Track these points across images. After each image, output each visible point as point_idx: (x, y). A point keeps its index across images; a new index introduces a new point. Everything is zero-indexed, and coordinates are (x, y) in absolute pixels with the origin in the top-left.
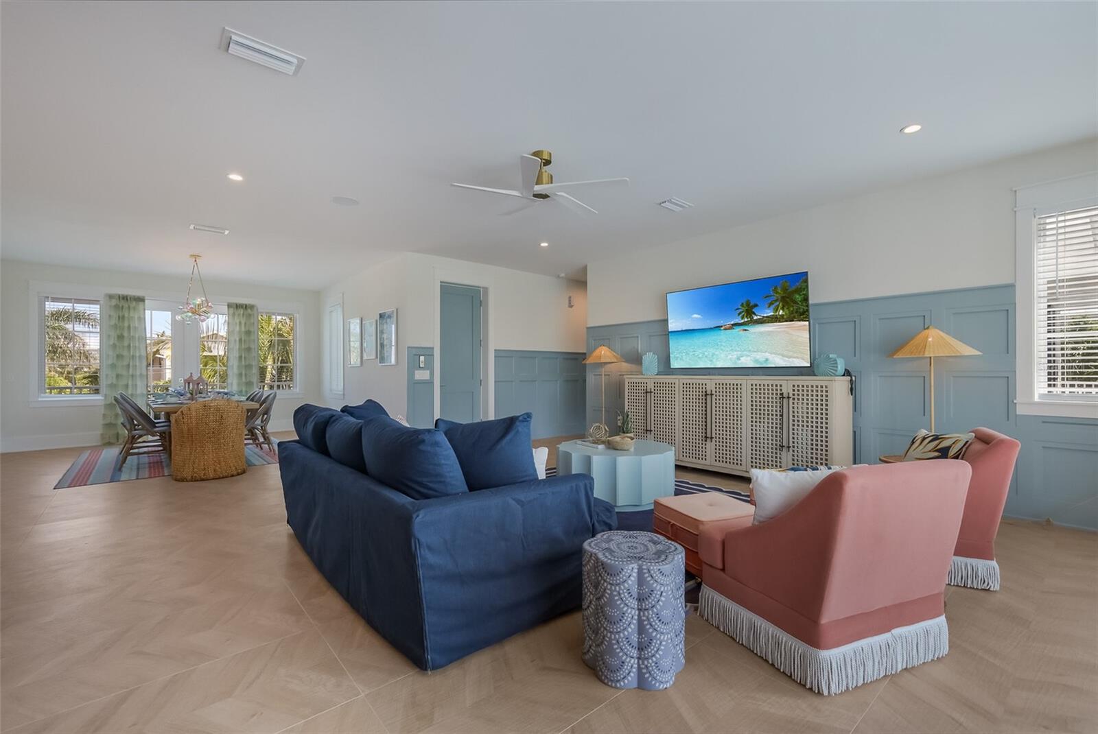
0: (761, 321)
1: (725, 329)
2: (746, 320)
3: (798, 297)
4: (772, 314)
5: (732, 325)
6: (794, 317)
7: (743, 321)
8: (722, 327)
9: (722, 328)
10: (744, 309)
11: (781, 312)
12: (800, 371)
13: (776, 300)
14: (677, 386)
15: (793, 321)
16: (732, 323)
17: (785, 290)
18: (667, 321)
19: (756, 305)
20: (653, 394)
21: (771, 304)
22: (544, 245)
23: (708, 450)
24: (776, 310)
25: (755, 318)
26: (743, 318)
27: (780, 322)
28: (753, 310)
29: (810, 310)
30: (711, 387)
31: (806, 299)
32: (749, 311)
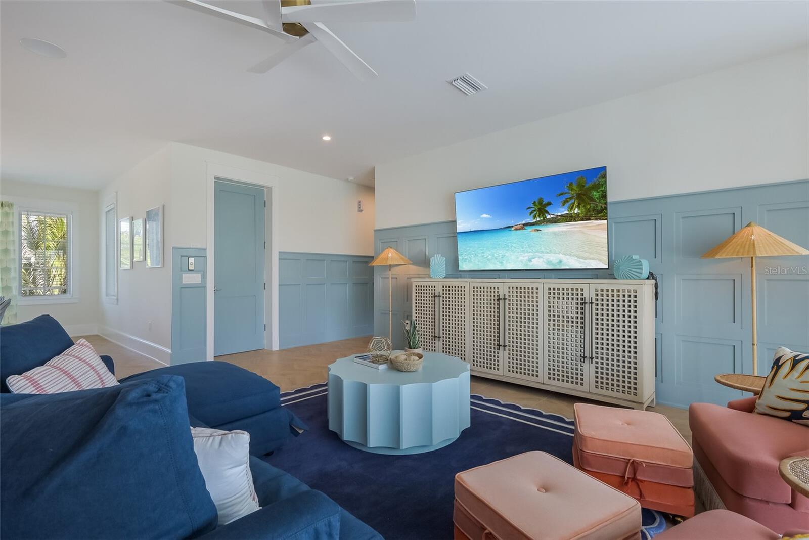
0: (555, 221)
1: (516, 229)
2: (538, 219)
3: (596, 194)
4: (566, 212)
5: (524, 225)
6: (591, 216)
7: (535, 221)
8: (512, 226)
9: (512, 229)
10: (536, 208)
11: (576, 211)
12: (595, 274)
13: (571, 198)
14: (467, 289)
15: (589, 220)
16: (524, 222)
17: (581, 186)
18: (455, 222)
19: (549, 204)
20: (441, 298)
21: (566, 202)
22: (327, 138)
23: (501, 359)
24: (572, 208)
25: (548, 217)
26: (535, 217)
27: (575, 221)
28: (546, 209)
29: (609, 207)
30: (503, 291)
31: (604, 196)
32: (541, 209)
